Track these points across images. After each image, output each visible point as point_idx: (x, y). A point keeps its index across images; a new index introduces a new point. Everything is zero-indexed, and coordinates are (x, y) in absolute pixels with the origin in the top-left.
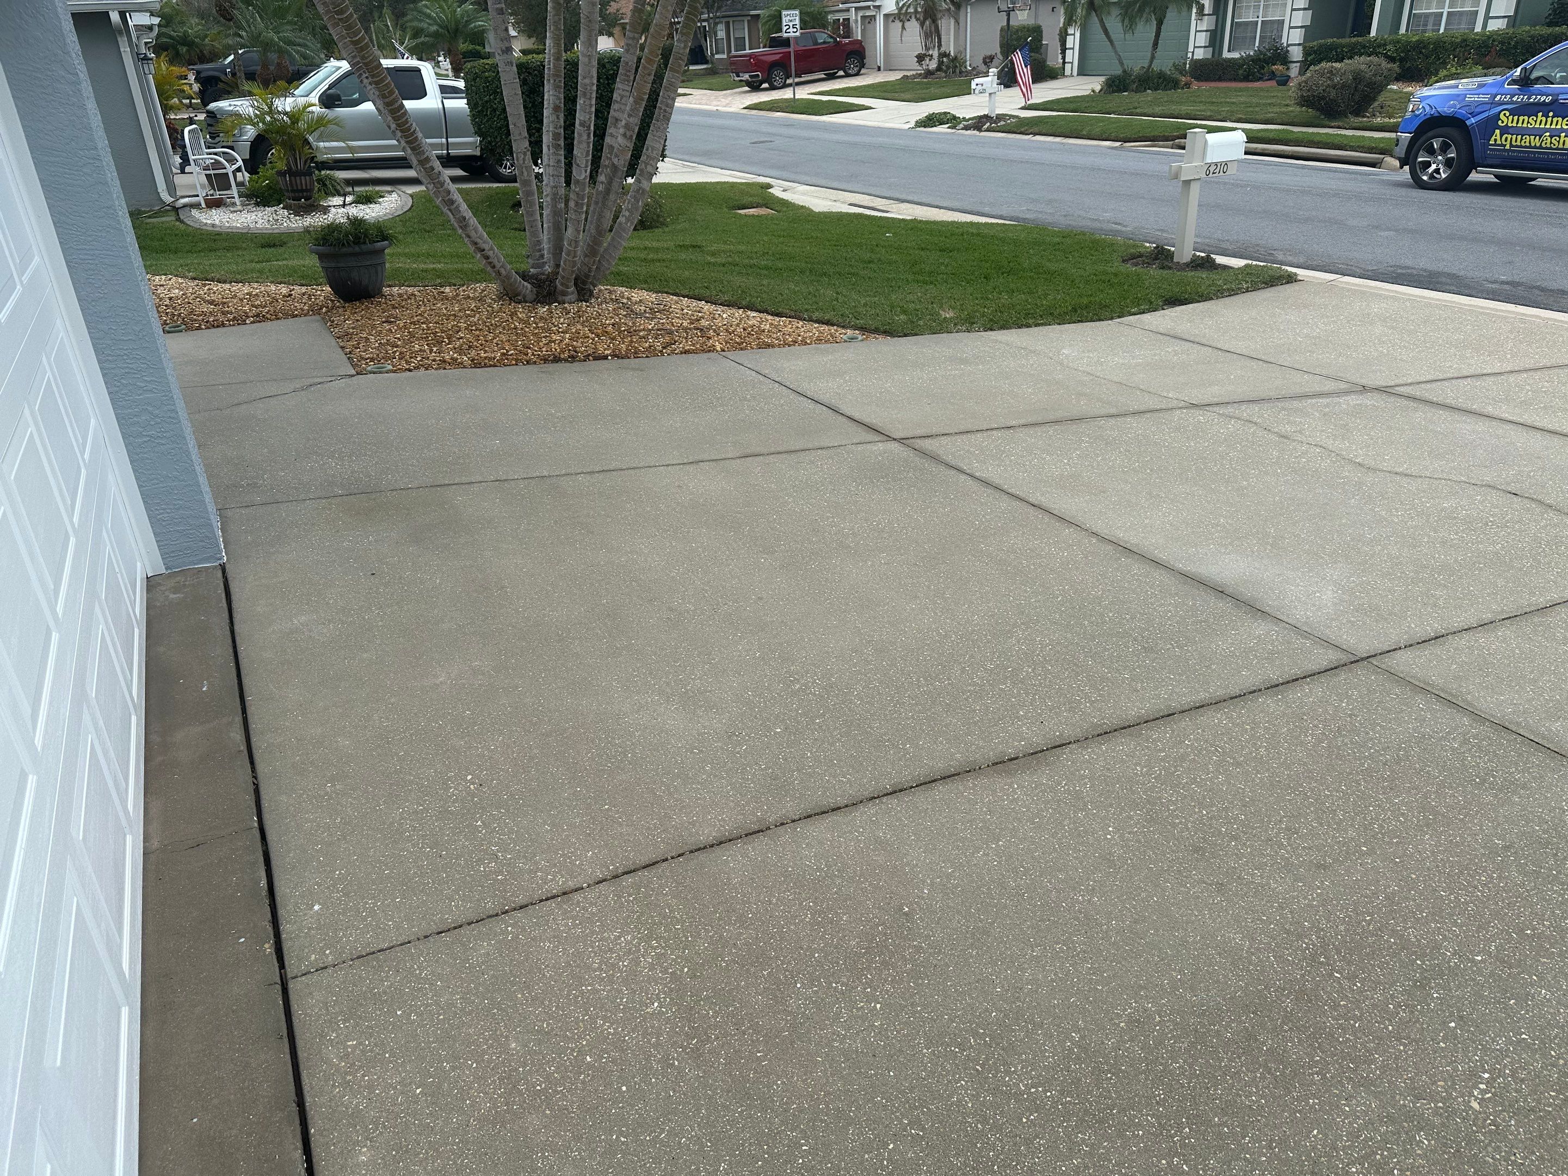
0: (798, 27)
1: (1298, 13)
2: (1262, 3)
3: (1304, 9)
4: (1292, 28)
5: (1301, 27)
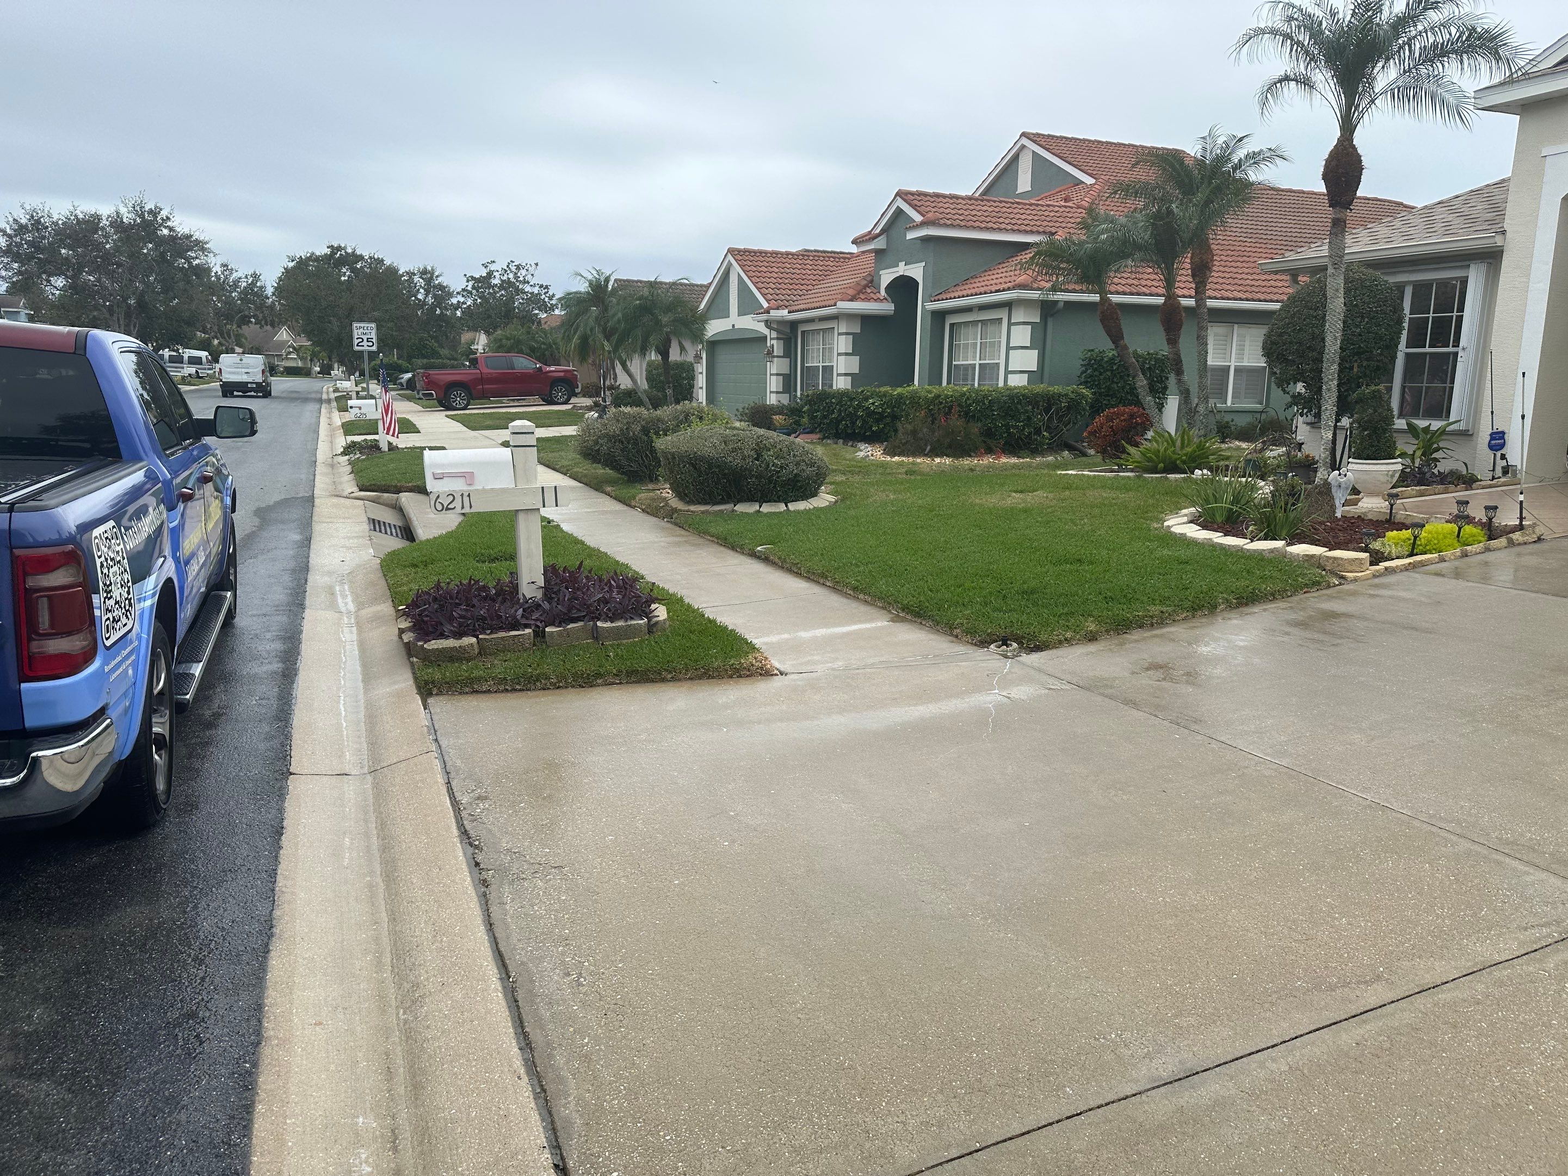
0: (374, 340)
1: (842, 358)
2: (821, 347)
3: (846, 354)
4: (838, 375)
5: (846, 375)
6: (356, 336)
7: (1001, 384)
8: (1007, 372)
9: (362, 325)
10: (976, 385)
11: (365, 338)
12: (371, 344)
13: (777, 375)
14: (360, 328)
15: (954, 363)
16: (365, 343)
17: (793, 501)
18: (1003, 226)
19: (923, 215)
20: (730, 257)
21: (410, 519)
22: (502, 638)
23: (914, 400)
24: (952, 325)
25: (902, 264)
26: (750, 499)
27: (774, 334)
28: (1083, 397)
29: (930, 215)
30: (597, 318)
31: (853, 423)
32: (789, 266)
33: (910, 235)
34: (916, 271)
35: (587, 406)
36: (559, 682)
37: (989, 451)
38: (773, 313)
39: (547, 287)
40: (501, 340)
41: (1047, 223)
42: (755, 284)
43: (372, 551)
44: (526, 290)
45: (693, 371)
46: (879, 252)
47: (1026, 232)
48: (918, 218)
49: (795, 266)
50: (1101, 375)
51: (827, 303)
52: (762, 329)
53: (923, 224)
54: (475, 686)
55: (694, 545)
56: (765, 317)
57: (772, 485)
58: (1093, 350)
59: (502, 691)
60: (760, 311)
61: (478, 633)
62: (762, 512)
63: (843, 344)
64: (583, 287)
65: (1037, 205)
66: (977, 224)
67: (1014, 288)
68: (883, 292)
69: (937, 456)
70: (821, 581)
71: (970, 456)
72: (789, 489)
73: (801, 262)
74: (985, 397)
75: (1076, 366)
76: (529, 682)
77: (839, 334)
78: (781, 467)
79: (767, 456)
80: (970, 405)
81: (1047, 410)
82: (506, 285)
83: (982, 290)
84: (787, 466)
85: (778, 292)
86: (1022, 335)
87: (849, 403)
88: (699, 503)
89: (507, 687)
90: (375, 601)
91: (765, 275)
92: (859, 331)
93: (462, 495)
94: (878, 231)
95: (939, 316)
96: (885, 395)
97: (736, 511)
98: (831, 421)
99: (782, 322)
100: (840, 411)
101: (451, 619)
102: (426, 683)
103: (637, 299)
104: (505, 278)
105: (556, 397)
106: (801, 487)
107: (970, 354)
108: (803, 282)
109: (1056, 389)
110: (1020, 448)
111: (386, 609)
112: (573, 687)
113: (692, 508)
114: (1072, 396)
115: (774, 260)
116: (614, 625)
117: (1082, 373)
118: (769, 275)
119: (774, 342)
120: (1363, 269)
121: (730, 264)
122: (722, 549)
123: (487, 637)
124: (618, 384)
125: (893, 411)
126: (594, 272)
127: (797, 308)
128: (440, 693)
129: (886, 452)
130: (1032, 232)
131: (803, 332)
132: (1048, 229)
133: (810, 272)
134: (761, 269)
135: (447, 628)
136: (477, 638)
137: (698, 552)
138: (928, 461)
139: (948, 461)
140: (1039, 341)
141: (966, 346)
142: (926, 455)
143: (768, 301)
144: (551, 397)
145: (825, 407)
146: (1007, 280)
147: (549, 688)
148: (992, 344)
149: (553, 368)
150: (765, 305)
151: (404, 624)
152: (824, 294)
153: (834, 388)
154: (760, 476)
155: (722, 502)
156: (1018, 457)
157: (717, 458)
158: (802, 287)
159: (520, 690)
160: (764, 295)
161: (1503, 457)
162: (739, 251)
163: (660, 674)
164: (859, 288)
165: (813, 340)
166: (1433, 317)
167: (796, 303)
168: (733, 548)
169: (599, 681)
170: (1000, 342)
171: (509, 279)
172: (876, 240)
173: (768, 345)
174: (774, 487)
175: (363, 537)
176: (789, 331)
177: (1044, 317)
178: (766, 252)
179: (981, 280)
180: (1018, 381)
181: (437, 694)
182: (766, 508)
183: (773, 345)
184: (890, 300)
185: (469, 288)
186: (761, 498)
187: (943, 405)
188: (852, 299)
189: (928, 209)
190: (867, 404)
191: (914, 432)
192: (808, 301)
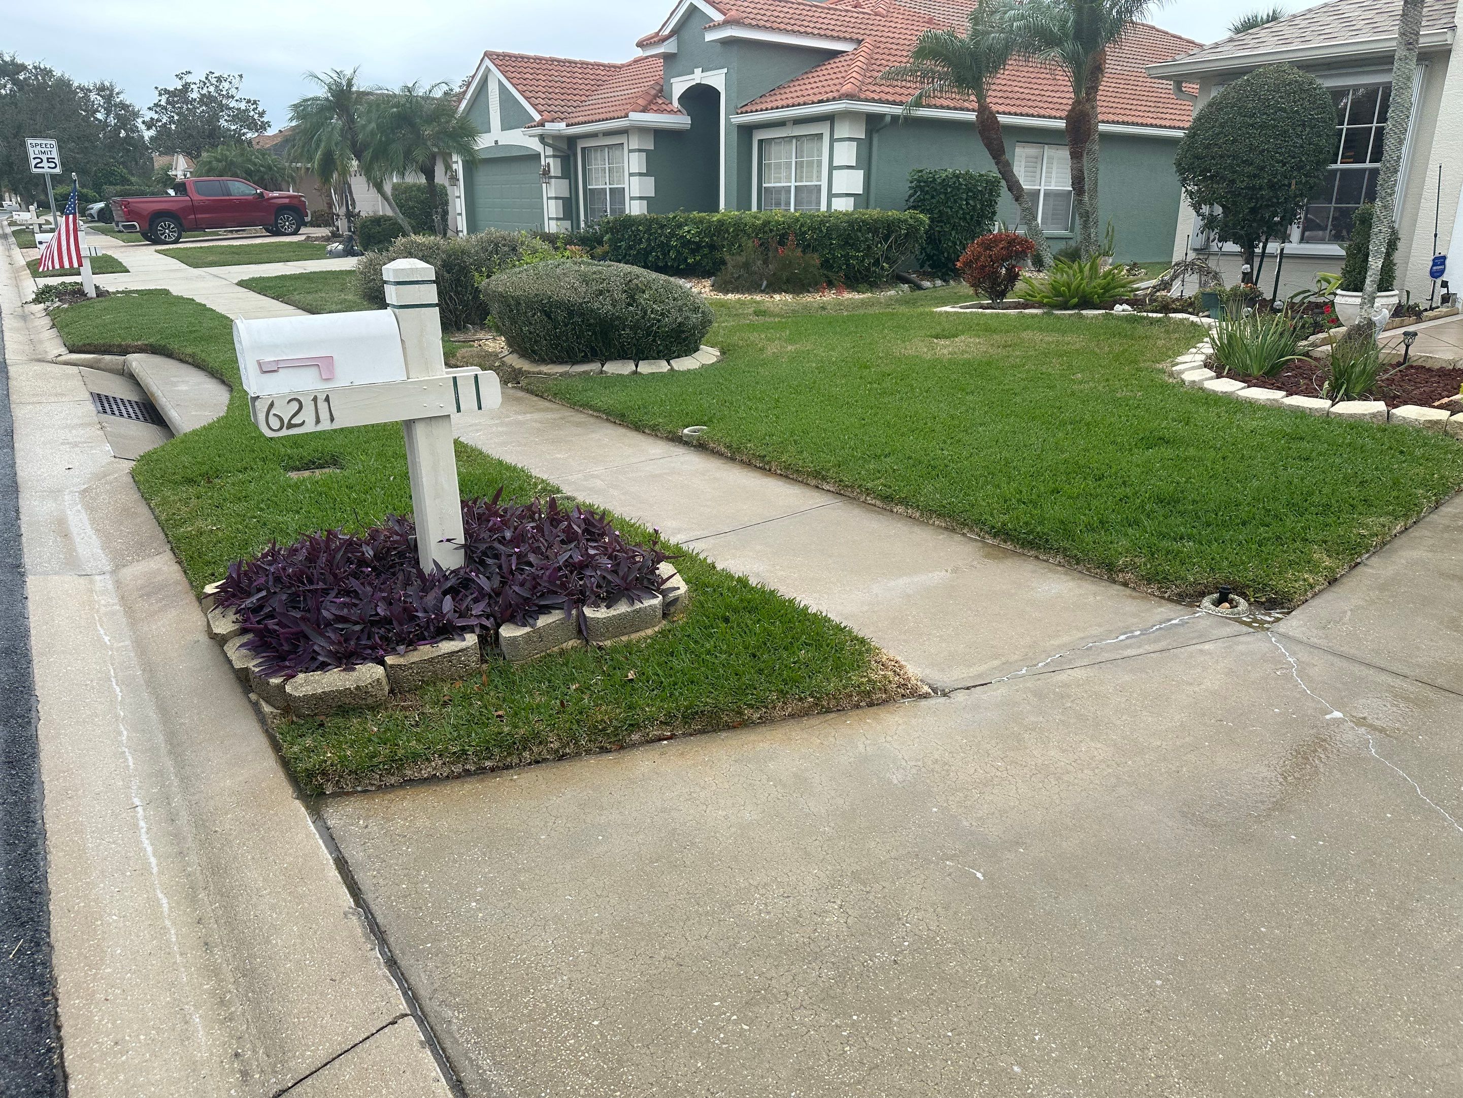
0: (56, 161)
1: (635, 180)
2: (607, 166)
3: (640, 174)
4: (631, 198)
5: (641, 198)
6: (32, 156)
7: (823, 208)
8: (831, 195)
9: (39, 142)
10: (792, 210)
11: (44, 157)
12: (53, 165)
13: (556, 198)
14: (36, 145)
15: (764, 185)
16: (45, 164)
17: (678, 357)
18: (809, 30)
19: (725, 14)
20: (487, 62)
21: (153, 395)
22: (431, 661)
23: (739, 228)
24: (761, 142)
25: (698, 71)
26: (623, 355)
27: (550, 151)
28: (922, 223)
29: (733, 13)
30: (342, 130)
31: (667, 253)
32: (556, 74)
33: (710, 37)
34: (717, 79)
35: (323, 237)
36: (564, 747)
37: (830, 284)
38: (548, 125)
39: (255, 102)
40: (210, 162)
41: (851, 30)
42: (522, 93)
43: (108, 447)
44: (231, 105)
45: (447, 195)
46: (668, 58)
47: (833, 38)
48: (718, 17)
49: (563, 74)
50: (933, 197)
51: (616, 115)
52: (535, 145)
53: (727, 23)
54: (409, 772)
55: (578, 424)
56: (539, 131)
57: (651, 338)
58: (921, 171)
59: (459, 777)
60: (533, 124)
61: (381, 652)
62: (640, 374)
63: (635, 162)
64: (321, 92)
65: (836, 10)
66: (782, 26)
67: (840, 99)
68: (676, 104)
69: (775, 292)
70: (814, 482)
71: (809, 292)
72: (671, 342)
73: (568, 70)
74: (822, 223)
75: (904, 188)
76: (509, 754)
77: (630, 151)
78: (662, 314)
79: (643, 298)
80: (805, 233)
81: (886, 238)
82: (207, 99)
83: (801, 100)
84: (669, 312)
85: (550, 102)
86: (846, 154)
87: (659, 231)
88: (553, 362)
89: (468, 767)
90: (141, 550)
91: (532, 83)
92: (652, 148)
93: (315, 399)
94: (667, 32)
95: (746, 131)
96: (701, 222)
97: (606, 373)
98: (638, 252)
99: (558, 137)
100: (649, 240)
101: (321, 625)
102: (310, 774)
103: (393, 107)
104: (204, 91)
105: (282, 227)
106: (685, 340)
107: (783, 174)
108: (575, 92)
109: (893, 214)
110: (857, 280)
111: (165, 568)
112: (588, 752)
113: (545, 369)
114: (911, 221)
115: (538, 66)
116: (612, 612)
117: (910, 196)
118: (536, 83)
119: (550, 161)
120: (1296, 70)
121: (488, 70)
122: (622, 431)
123: (402, 661)
124: (357, 210)
125: (712, 240)
126: (335, 76)
127: (576, 120)
128: (341, 794)
129: (716, 287)
130: (839, 38)
131: (583, 149)
132: (855, 36)
133: (581, 82)
134: (526, 76)
135: (320, 644)
136: (382, 662)
137: (595, 436)
138: (766, 298)
139: (789, 297)
140: (865, 162)
141: (778, 166)
142: (762, 292)
143: (540, 112)
144: (277, 227)
145: (630, 236)
146: (828, 89)
147: (545, 760)
148: (810, 163)
149: (276, 194)
150: (537, 117)
151: (224, 625)
152: (604, 105)
153: (627, 212)
154: (635, 328)
155: (585, 360)
156: (859, 292)
157: (581, 304)
158: (575, 98)
159: (492, 770)
160: (534, 106)
161: (1445, 284)
162: (498, 55)
163: (740, 713)
164: (649, 98)
165: (596, 159)
166: (1347, 129)
167: (572, 115)
168: (638, 427)
169: (635, 737)
170: (820, 163)
171: (210, 92)
172: (665, 43)
173: (543, 163)
174: (654, 341)
175: (89, 424)
176: (566, 147)
177: (869, 132)
178: (528, 58)
179: (793, 89)
180: (843, 205)
181: (334, 795)
182: (645, 368)
183: (549, 164)
184: (685, 112)
185: (163, 103)
186: (636, 354)
187: (774, 233)
188: (643, 111)
189: (729, 6)
190: (681, 232)
191: (746, 265)
192: (589, 112)
